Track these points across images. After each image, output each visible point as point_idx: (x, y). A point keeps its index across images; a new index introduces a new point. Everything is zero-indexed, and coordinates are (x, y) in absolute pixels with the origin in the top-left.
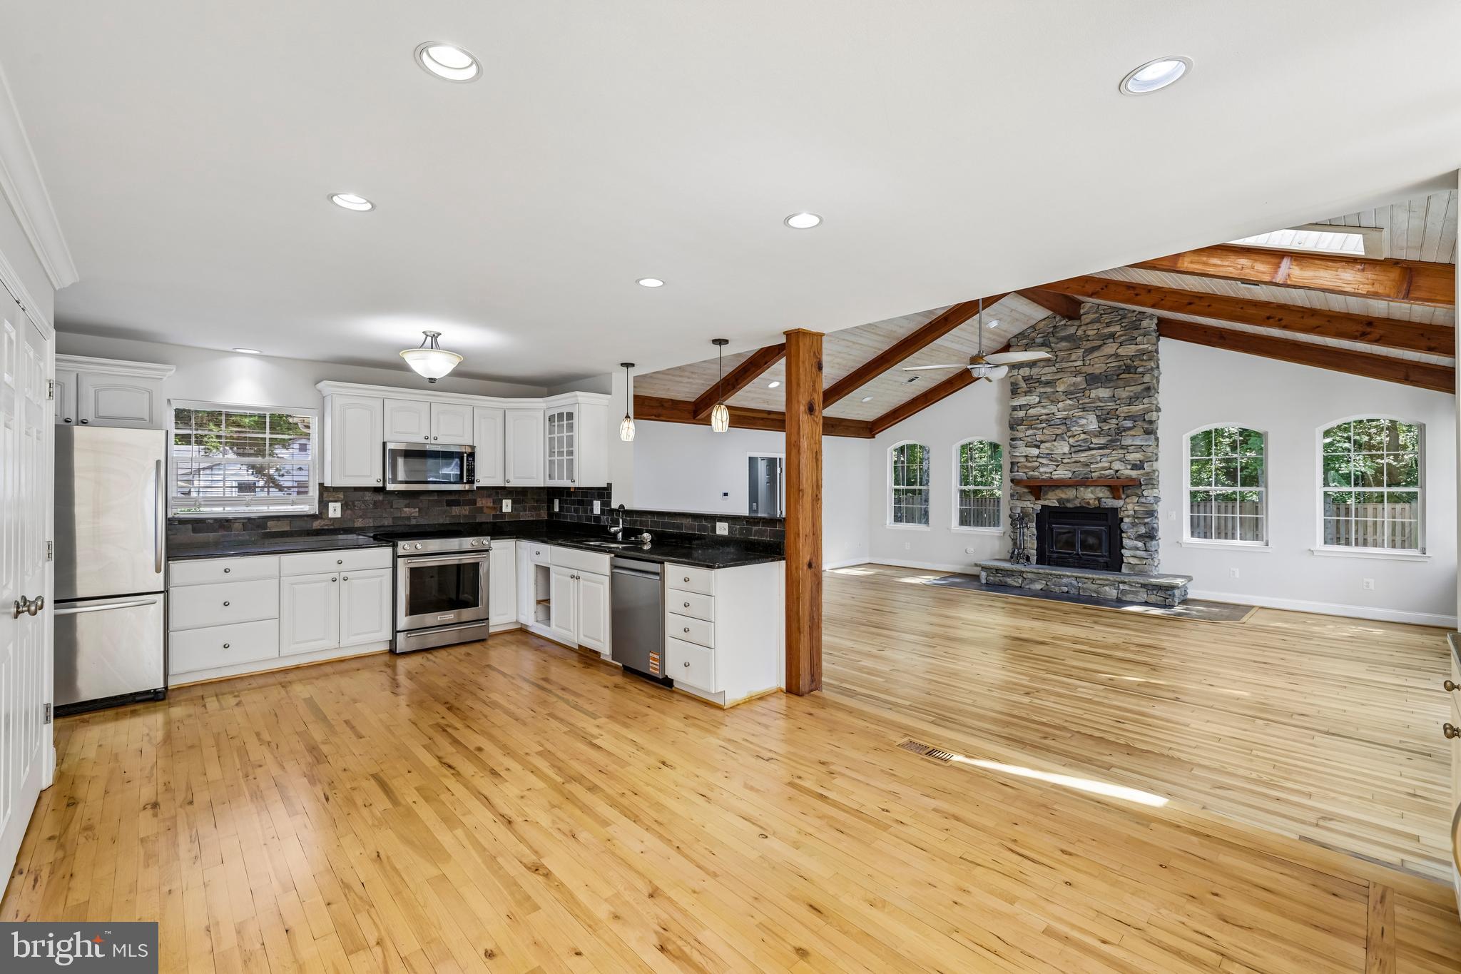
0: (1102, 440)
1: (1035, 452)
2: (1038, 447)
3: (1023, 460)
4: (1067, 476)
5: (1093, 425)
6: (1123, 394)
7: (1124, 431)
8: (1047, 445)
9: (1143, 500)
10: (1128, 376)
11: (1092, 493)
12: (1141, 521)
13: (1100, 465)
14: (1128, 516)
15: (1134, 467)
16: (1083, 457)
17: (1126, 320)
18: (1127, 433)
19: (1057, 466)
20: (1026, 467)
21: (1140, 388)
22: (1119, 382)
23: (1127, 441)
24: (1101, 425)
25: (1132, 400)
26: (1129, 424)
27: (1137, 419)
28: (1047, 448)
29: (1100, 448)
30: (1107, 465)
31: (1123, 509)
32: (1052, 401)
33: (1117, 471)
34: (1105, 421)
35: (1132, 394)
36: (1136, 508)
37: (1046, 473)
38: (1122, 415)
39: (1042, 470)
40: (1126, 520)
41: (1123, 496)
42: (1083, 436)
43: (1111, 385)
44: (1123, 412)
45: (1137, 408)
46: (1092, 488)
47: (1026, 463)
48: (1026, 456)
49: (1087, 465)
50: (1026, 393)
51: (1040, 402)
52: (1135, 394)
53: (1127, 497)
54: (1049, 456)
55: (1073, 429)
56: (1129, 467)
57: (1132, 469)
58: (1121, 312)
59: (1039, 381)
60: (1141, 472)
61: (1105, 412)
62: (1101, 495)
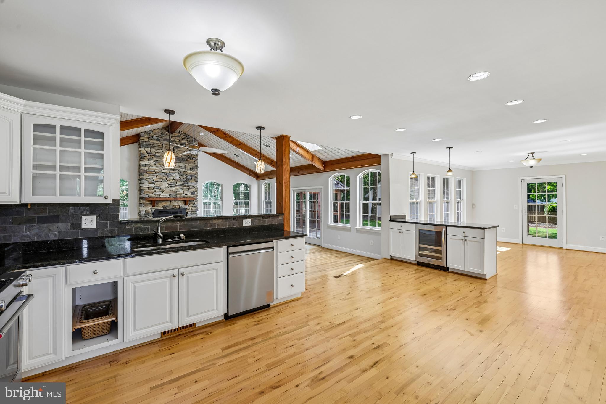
0: (181, 183)
1: (153, 186)
2: (154, 184)
3: (147, 189)
4: (167, 197)
5: (178, 177)
6: (189, 166)
7: (189, 180)
8: (158, 183)
9: (195, 205)
10: (190, 160)
11: (177, 203)
12: (194, 213)
13: (180, 192)
14: (190, 211)
15: (192, 193)
16: (174, 189)
17: (190, 140)
18: (190, 181)
19: (163, 192)
20: (149, 192)
21: (194, 165)
22: (187, 162)
23: (189, 184)
24: (180, 177)
25: (191, 169)
26: (190, 178)
27: (193, 176)
28: (158, 185)
29: (180, 186)
30: (183, 192)
31: (188, 209)
32: (160, 165)
33: (186, 195)
34: (182, 176)
35: (191, 167)
36: (193, 208)
37: (158, 195)
38: (188, 174)
39: (156, 193)
40: (189, 213)
41: (188, 204)
42: (173, 181)
43: (184, 162)
44: (189, 173)
45: (193, 172)
46: (177, 201)
47: (148, 191)
48: (148, 187)
49: (175, 192)
50: (148, 160)
51: (155, 164)
52: (192, 167)
53: (190, 204)
54: (160, 188)
55: (170, 177)
56: (190, 194)
57: (191, 194)
58: (188, 136)
59: (155, 155)
60: (194, 195)
61: (182, 172)
62: (180, 204)
